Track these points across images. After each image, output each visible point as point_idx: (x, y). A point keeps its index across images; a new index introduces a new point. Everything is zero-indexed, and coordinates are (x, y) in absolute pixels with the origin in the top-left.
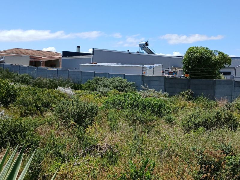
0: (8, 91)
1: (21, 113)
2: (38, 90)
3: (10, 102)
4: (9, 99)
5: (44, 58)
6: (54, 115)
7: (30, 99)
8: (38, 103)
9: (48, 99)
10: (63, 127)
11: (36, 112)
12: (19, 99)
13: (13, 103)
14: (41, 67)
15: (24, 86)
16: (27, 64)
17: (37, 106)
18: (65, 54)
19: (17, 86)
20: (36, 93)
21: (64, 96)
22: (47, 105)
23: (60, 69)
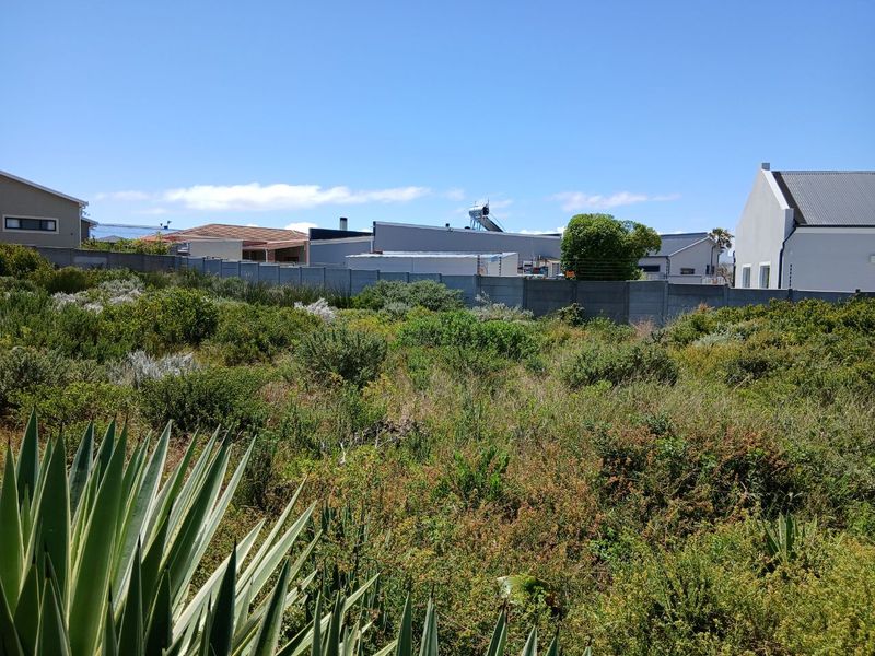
0: (199, 314)
1: (228, 359)
2: (263, 310)
3: (204, 336)
4: (201, 330)
5: (273, 244)
6: (297, 361)
7: (244, 329)
8: (261, 337)
9: (285, 330)
10: (315, 386)
11: (257, 354)
12: (222, 329)
13: (209, 338)
14: (266, 263)
15: (232, 304)
16: (236, 257)
17: (259, 343)
18: (316, 234)
19: (217, 303)
20: (258, 317)
21: (315, 322)
22: (281, 342)
23: (307, 265)
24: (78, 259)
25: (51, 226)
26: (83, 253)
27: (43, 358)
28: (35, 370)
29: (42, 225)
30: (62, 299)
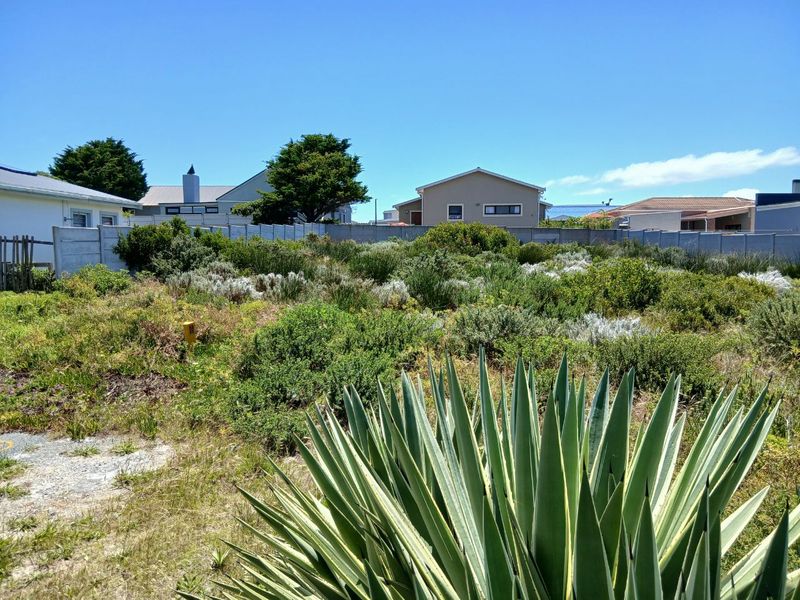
0: (645, 281)
1: (672, 325)
2: (707, 278)
3: (648, 302)
4: (646, 297)
5: (713, 212)
6: (750, 331)
7: (688, 297)
8: (706, 305)
9: (730, 298)
10: (770, 359)
11: (703, 323)
12: (666, 296)
13: (654, 305)
14: (706, 232)
15: (673, 272)
16: (676, 228)
17: (705, 312)
18: (763, 199)
19: (661, 271)
20: (703, 285)
21: (766, 291)
22: (728, 311)
23: (752, 232)
24: (536, 236)
25: (517, 210)
26: (541, 231)
27: (519, 315)
28: (513, 324)
29: (510, 210)
30: (530, 269)
